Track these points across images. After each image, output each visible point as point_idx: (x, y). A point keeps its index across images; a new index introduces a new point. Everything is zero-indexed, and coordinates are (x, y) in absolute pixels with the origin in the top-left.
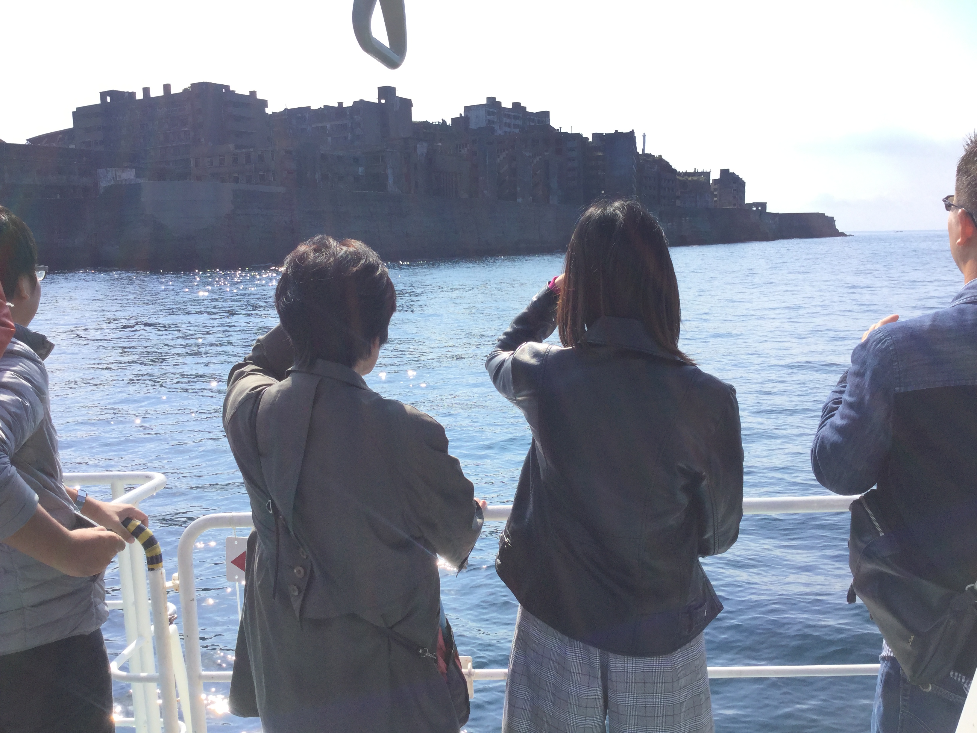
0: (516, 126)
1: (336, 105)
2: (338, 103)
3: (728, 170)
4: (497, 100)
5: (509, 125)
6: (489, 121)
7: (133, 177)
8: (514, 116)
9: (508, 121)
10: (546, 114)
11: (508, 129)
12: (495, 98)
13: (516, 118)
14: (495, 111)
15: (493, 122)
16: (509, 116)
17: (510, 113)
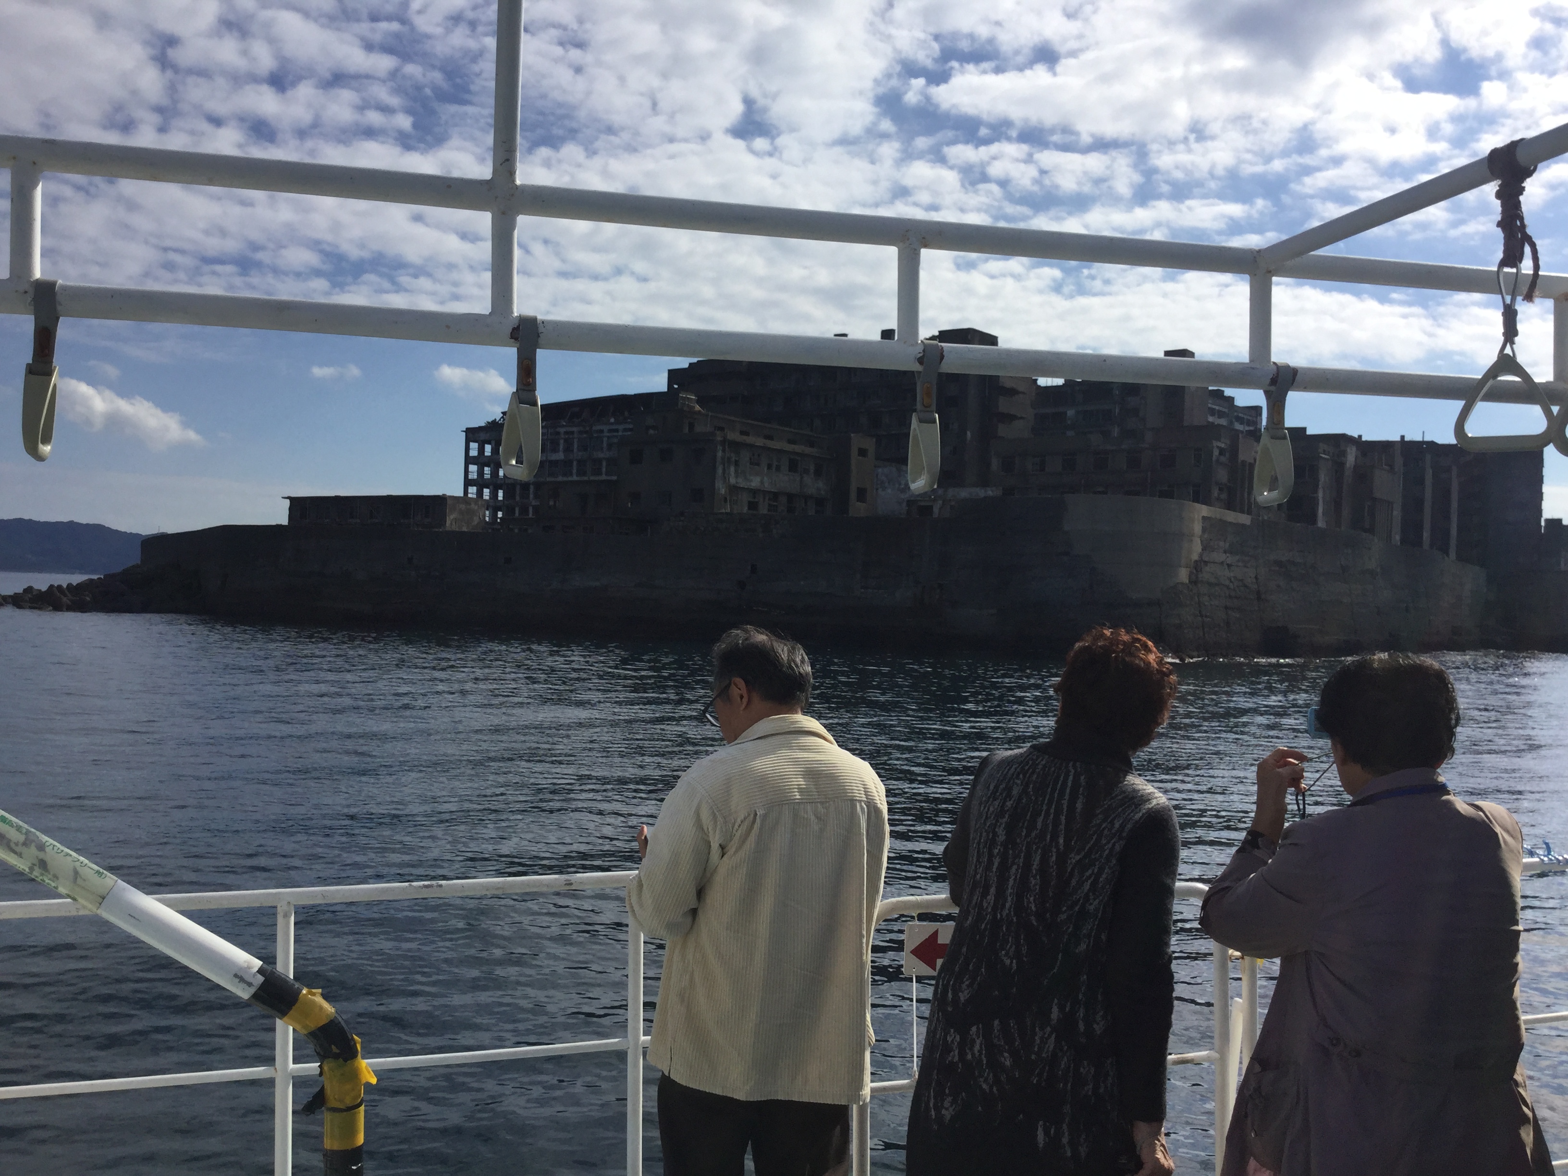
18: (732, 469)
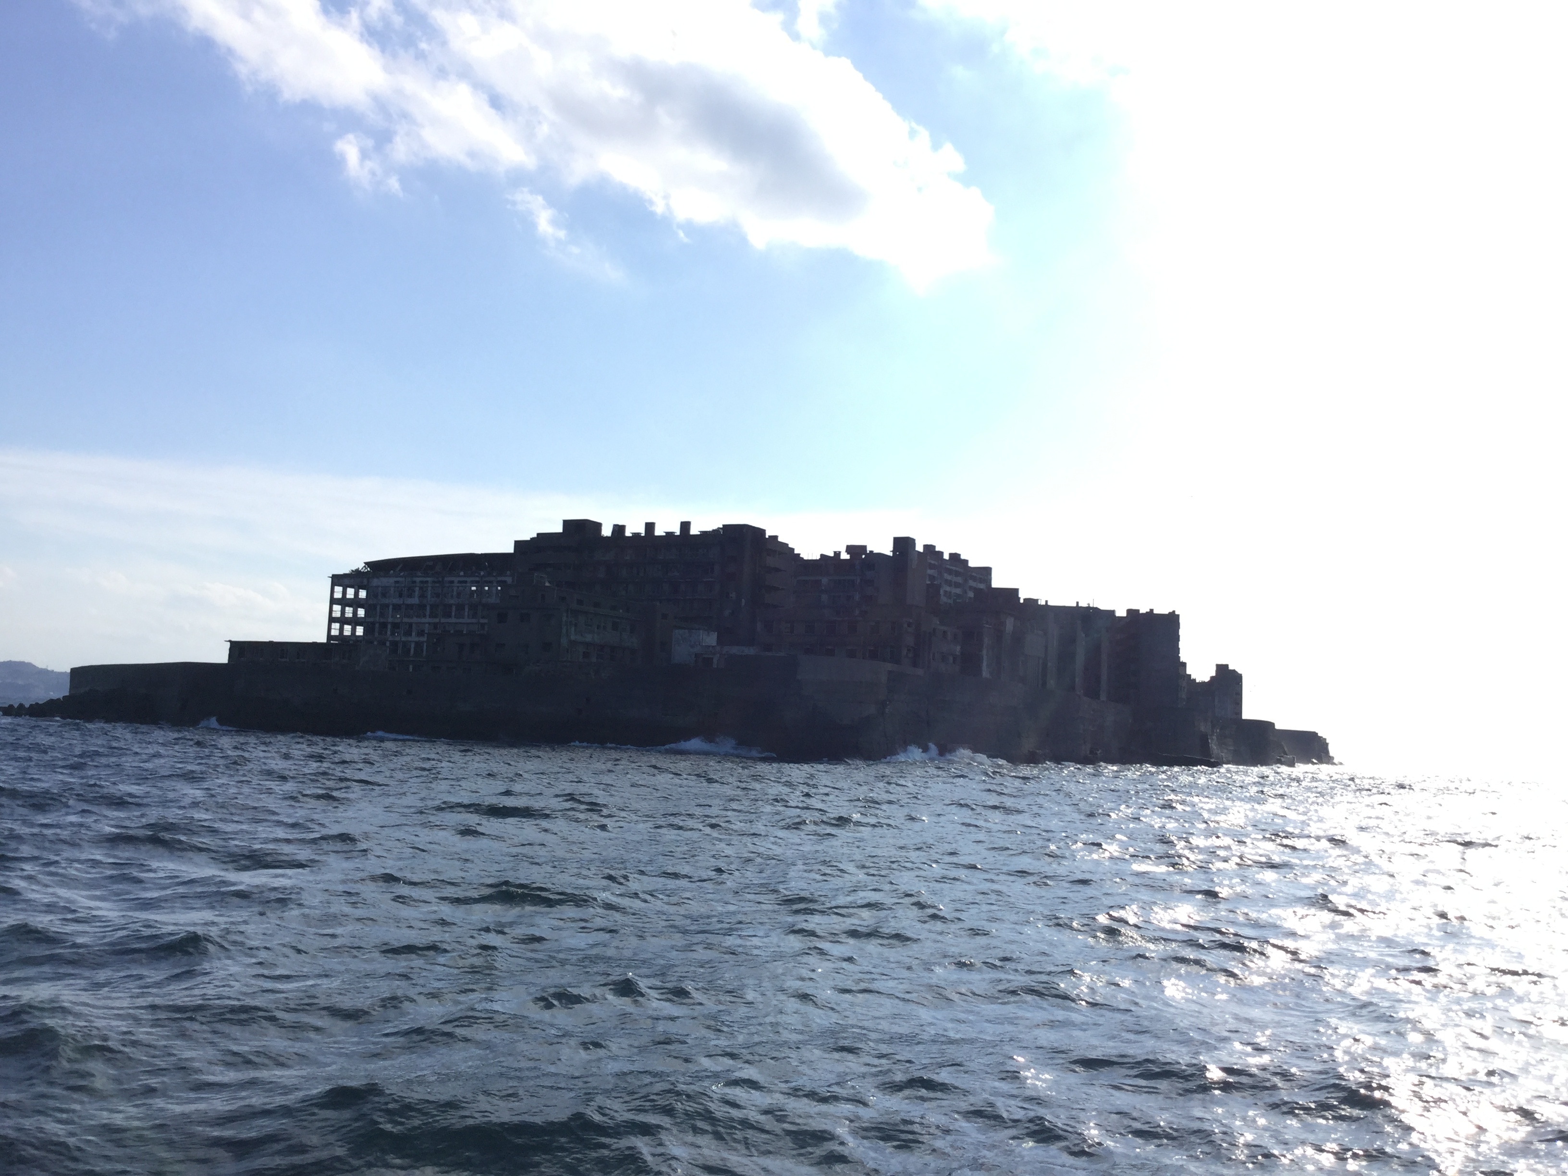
0: (957, 585)
1: (832, 555)
2: (835, 552)
3: (1227, 666)
4: (937, 549)
5: (949, 583)
6: (930, 576)
7: (714, 643)
8: (956, 571)
9: (949, 578)
10: (989, 571)
11: (949, 589)
12: (934, 547)
13: (957, 574)
14: (937, 564)
15: (934, 578)
16: (950, 572)
17: (951, 567)
18: (573, 629)
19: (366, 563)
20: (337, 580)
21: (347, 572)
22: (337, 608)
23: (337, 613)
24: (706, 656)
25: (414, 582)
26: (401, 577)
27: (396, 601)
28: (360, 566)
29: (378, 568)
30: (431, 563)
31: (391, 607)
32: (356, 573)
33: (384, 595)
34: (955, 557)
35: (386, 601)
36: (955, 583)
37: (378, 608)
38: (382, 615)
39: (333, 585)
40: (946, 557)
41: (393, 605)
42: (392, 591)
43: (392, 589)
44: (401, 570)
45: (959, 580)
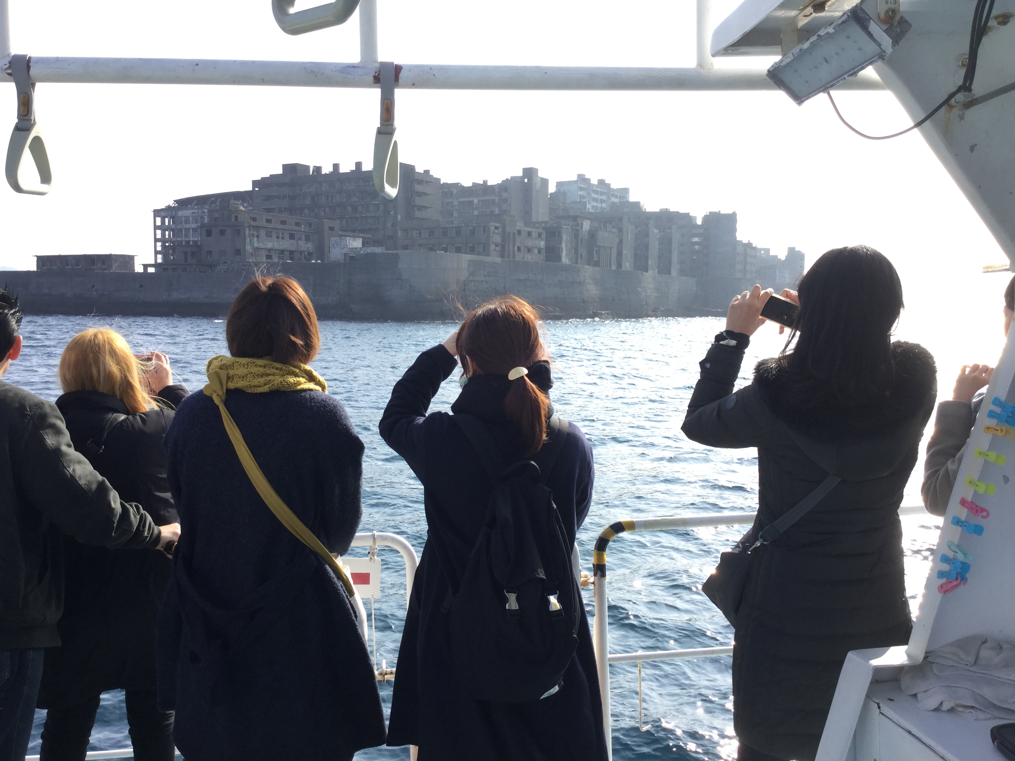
0: (602, 201)
2: (484, 181)
3: (794, 248)
4: (586, 177)
5: (595, 200)
6: (580, 195)
9: (595, 196)
10: (626, 191)
11: (595, 204)
12: (584, 175)
13: (602, 193)
14: (585, 187)
15: (584, 197)
16: (596, 192)
17: (597, 189)
18: (255, 239)
19: (175, 201)
20: (157, 213)
21: (163, 207)
22: (159, 232)
23: (159, 236)
24: (351, 255)
25: (204, 212)
26: (196, 209)
27: (194, 226)
28: (171, 203)
29: (183, 203)
30: (213, 199)
31: (191, 230)
32: (169, 208)
33: (187, 222)
34: (602, 182)
35: (188, 226)
36: (601, 200)
37: (183, 230)
38: (186, 236)
39: (155, 217)
40: (594, 181)
41: (193, 229)
42: (191, 219)
43: (191, 218)
44: (196, 205)
45: (604, 197)
